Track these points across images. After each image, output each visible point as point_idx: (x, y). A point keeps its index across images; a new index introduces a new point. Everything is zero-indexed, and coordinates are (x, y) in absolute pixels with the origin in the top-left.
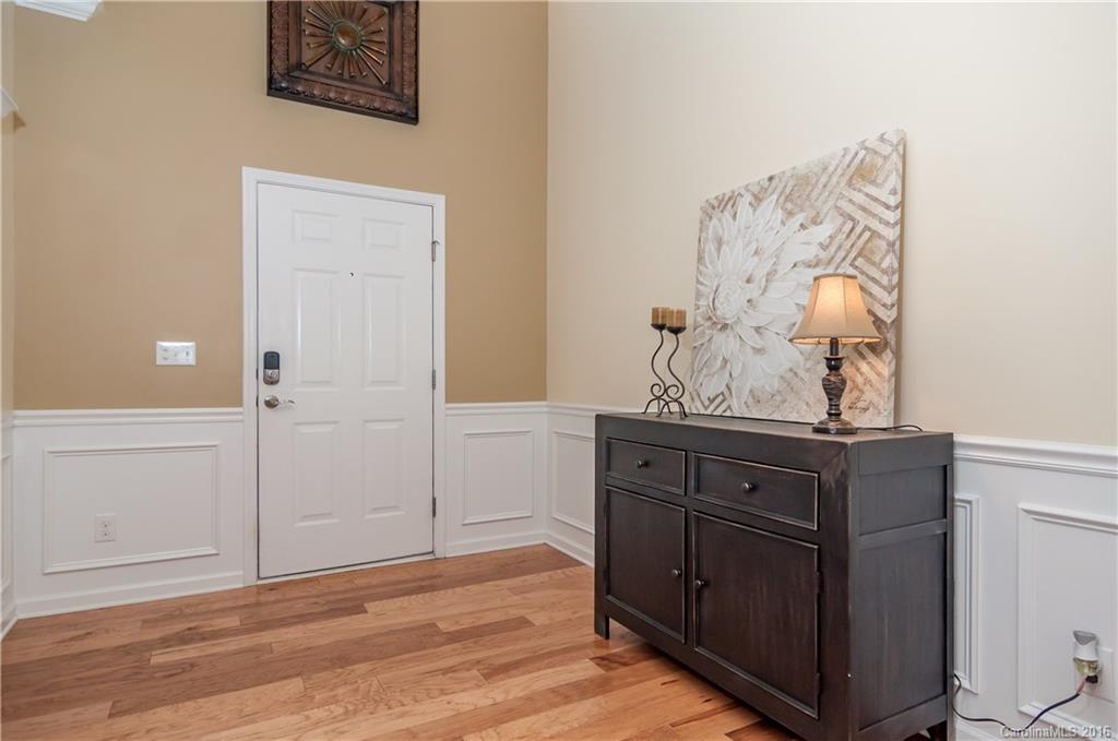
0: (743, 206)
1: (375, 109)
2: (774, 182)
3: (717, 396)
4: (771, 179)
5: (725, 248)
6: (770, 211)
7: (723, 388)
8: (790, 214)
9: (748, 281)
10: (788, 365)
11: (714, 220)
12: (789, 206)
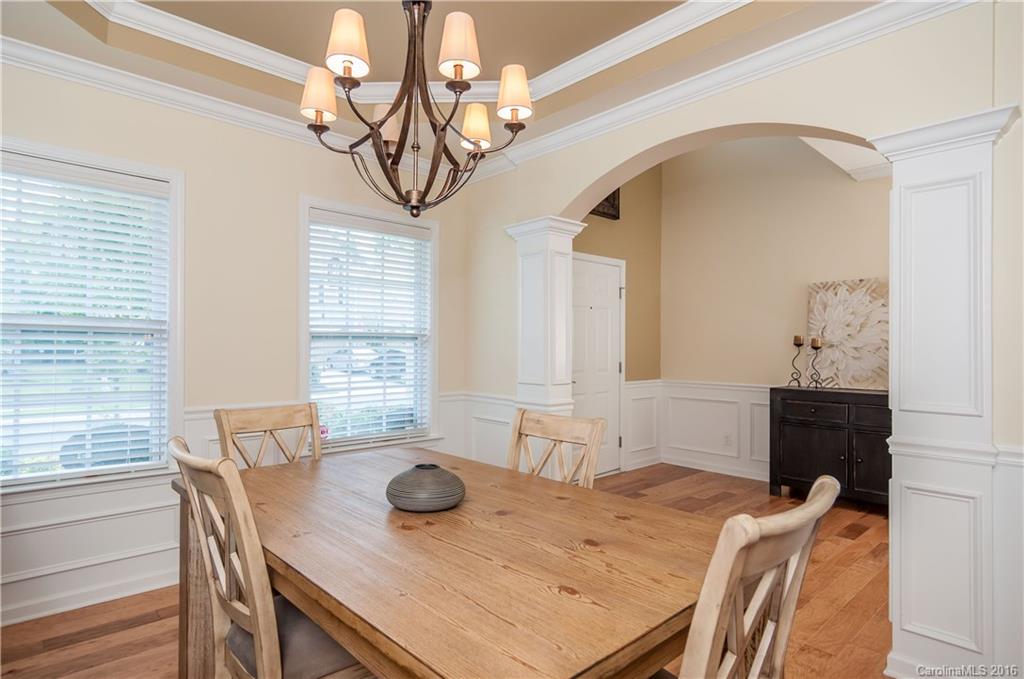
0: (842, 292)
1: (604, 213)
2: (864, 283)
3: (827, 379)
4: (861, 281)
5: (828, 309)
6: (860, 295)
7: (832, 375)
8: (875, 299)
9: (848, 326)
10: (877, 365)
11: (821, 294)
12: (874, 295)
